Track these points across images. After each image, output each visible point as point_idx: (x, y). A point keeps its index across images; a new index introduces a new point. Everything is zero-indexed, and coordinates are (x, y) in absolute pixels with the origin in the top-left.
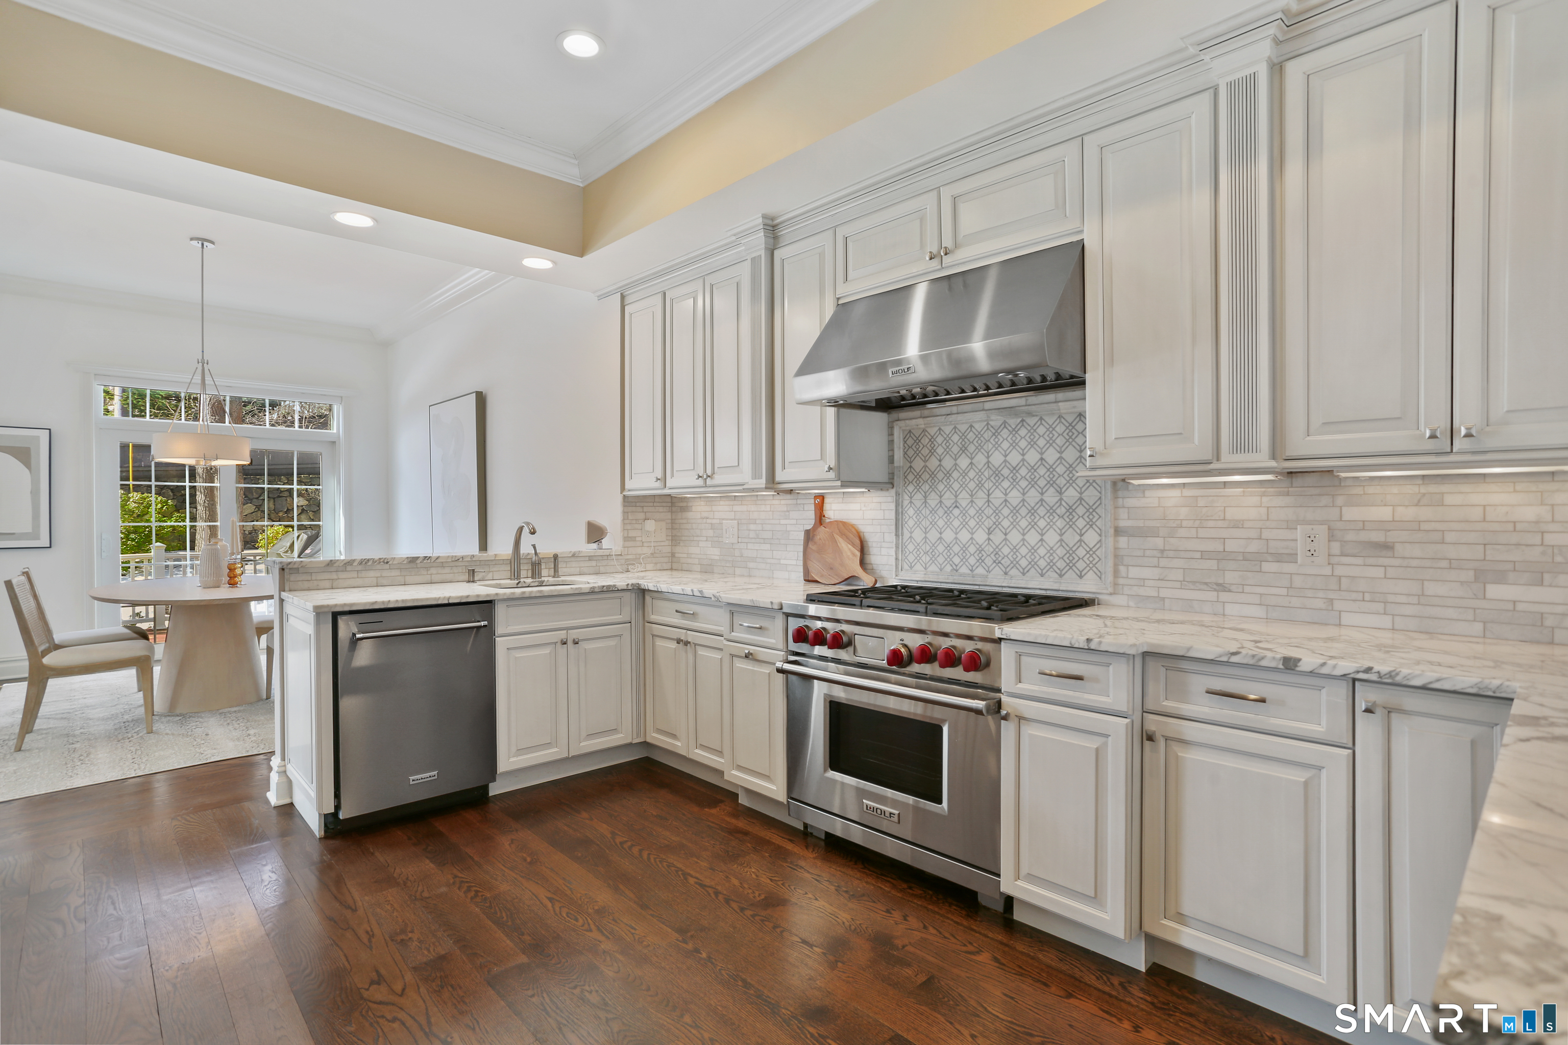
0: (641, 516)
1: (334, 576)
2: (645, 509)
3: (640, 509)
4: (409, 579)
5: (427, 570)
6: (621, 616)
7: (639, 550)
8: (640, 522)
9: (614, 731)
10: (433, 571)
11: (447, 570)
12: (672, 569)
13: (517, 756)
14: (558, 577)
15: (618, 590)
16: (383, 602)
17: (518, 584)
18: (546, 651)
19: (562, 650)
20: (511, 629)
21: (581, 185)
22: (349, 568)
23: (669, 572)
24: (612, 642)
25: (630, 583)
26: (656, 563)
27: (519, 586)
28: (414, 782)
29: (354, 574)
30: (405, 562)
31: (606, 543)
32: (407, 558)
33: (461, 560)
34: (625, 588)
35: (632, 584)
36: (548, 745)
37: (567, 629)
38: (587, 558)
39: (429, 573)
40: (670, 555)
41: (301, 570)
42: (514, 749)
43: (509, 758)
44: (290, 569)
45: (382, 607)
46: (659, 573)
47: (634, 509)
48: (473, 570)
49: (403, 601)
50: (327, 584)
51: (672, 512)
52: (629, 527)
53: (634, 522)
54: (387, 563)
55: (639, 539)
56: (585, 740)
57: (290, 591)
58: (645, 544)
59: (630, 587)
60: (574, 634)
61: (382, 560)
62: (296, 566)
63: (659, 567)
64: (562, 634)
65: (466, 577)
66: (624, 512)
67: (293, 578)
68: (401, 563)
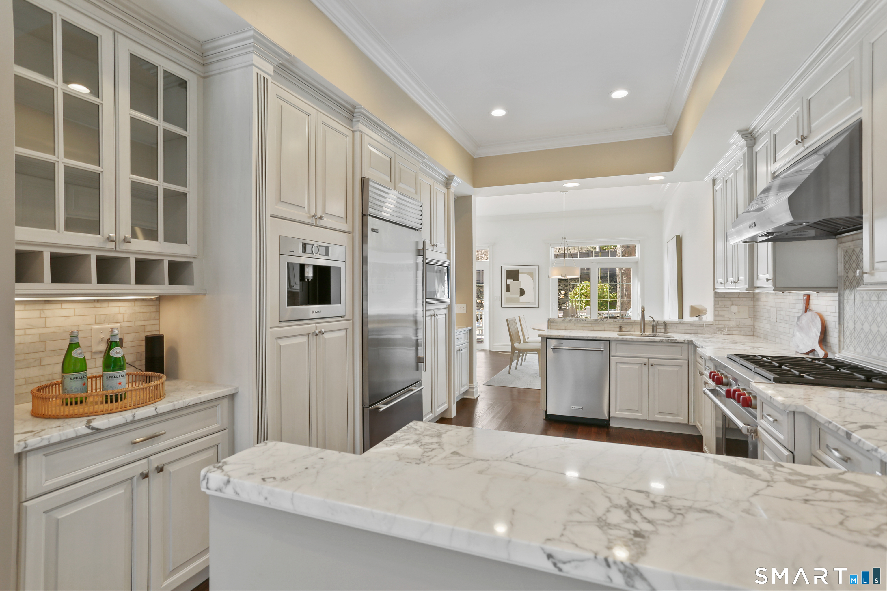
0: (729, 303)
1: (566, 325)
2: (732, 299)
3: (728, 299)
4: (595, 328)
5: (603, 325)
6: (682, 356)
7: (727, 323)
8: (727, 306)
9: (677, 415)
10: (605, 325)
11: (612, 326)
12: (753, 335)
13: (620, 411)
14: (667, 333)
15: (678, 342)
16: (562, 336)
17: (641, 335)
18: (636, 367)
19: (645, 368)
20: (618, 354)
21: (671, 134)
22: (571, 322)
23: (752, 337)
24: (676, 369)
25: (687, 339)
26: (741, 331)
27: (642, 336)
28: (573, 408)
29: (573, 325)
30: (593, 321)
31: (704, 318)
32: (594, 319)
33: (618, 321)
34: (683, 342)
35: (688, 340)
36: (637, 411)
37: (648, 358)
38: (690, 325)
39: (604, 326)
40: (752, 327)
41: (554, 322)
42: (618, 408)
43: (616, 411)
44: (551, 321)
45: (562, 338)
46: (742, 337)
47: (723, 299)
48: (621, 327)
49: (569, 336)
50: (563, 328)
51: (754, 301)
52: (719, 309)
53: (723, 306)
54: (585, 321)
55: (728, 316)
56: (657, 414)
57: (551, 329)
58: (731, 319)
59: (686, 342)
60: (652, 361)
61: (583, 320)
62: (552, 320)
63: (742, 333)
64: (645, 360)
65: (618, 330)
66: (715, 301)
67: (552, 324)
68: (591, 321)
